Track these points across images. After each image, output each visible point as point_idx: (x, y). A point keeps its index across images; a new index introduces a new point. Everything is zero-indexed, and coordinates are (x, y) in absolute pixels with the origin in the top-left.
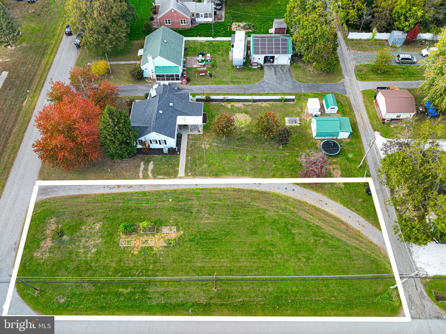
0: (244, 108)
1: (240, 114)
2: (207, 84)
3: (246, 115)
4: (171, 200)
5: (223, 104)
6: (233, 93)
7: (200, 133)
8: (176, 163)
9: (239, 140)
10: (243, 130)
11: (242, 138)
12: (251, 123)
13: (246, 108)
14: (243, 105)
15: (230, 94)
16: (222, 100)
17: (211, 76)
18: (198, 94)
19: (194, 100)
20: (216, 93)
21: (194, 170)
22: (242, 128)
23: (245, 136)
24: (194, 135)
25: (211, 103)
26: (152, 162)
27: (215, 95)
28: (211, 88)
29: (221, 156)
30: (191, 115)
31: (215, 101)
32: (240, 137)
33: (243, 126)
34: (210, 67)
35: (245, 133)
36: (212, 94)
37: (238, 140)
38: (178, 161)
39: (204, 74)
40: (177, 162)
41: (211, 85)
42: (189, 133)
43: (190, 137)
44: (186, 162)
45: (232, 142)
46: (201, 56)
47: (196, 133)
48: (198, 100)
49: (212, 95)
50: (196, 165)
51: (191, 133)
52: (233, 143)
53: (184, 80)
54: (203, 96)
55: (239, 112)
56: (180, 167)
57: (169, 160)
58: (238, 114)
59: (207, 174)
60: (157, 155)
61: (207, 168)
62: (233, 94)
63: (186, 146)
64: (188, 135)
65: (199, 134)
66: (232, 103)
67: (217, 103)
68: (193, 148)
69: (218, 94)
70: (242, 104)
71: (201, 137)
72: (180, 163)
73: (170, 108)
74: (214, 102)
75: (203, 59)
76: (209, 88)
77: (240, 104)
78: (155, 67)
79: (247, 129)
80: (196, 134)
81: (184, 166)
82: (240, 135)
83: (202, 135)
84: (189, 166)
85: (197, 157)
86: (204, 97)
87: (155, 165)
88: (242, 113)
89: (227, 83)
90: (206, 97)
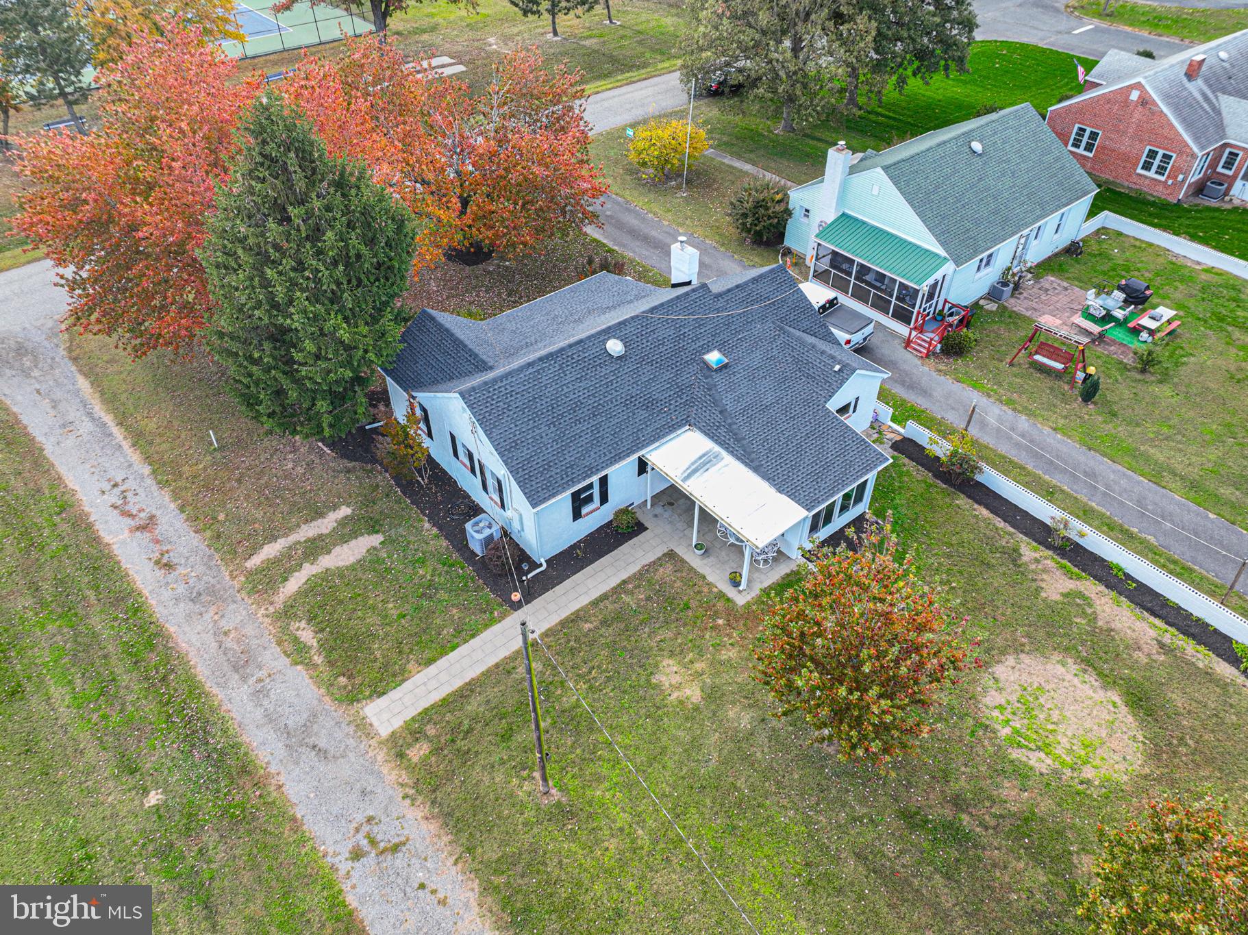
0: (1149, 667)
1: (1091, 678)
2: (1030, 414)
3: (1126, 717)
4: (154, 798)
5: (1029, 551)
6: (1151, 538)
7: (731, 592)
8: (448, 631)
9: (913, 827)
10: (1008, 790)
11: (953, 833)
12: (1113, 793)
13: (1161, 674)
14: (1162, 645)
15: (1123, 531)
16: (1041, 533)
17: (1090, 391)
18: (929, 422)
19: (890, 436)
20: (1038, 479)
21: (464, 755)
22: (1021, 773)
23: (987, 837)
24: (694, 578)
25: (962, 501)
26: (376, 540)
27: (1027, 485)
28: (1032, 441)
29: (693, 818)
30: (756, 470)
31: (994, 511)
32: (948, 812)
33: (1039, 762)
34: (1128, 360)
35: (1007, 825)
36: (1008, 467)
37: (912, 819)
38: (465, 633)
39: (1060, 366)
40: (458, 631)
41: (1046, 430)
42: (681, 551)
43: (666, 571)
44: (488, 673)
45: (863, 801)
46: (1119, 296)
47: (715, 575)
48: (906, 447)
49: (994, 466)
50: (506, 736)
51: (694, 559)
52: (860, 810)
53: (932, 336)
54: (942, 442)
55: (1086, 661)
56: (432, 669)
57: (442, 595)
58: (1073, 667)
59: (491, 851)
60: (435, 531)
61: (529, 814)
62: (1143, 542)
63: (595, 594)
64: (671, 555)
65: (721, 595)
66: (1091, 588)
67: (1000, 524)
68: (608, 633)
69: (1049, 493)
70: (1152, 633)
71: (716, 615)
72: (463, 649)
73: (695, 367)
74: (985, 512)
75: (1119, 314)
76: (1023, 436)
77: (1139, 625)
78: (844, 214)
79: (1045, 806)
80: (710, 579)
81: (458, 683)
82: (958, 802)
83: (733, 614)
84: (474, 706)
85: (568, 701)
86: (941, 448)
87: (372, 561)
88: (1108, 680)
89: (1157, 474)
90: (954, 454)
